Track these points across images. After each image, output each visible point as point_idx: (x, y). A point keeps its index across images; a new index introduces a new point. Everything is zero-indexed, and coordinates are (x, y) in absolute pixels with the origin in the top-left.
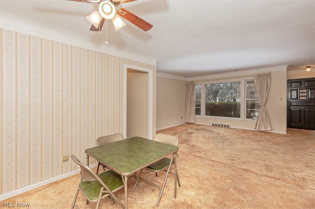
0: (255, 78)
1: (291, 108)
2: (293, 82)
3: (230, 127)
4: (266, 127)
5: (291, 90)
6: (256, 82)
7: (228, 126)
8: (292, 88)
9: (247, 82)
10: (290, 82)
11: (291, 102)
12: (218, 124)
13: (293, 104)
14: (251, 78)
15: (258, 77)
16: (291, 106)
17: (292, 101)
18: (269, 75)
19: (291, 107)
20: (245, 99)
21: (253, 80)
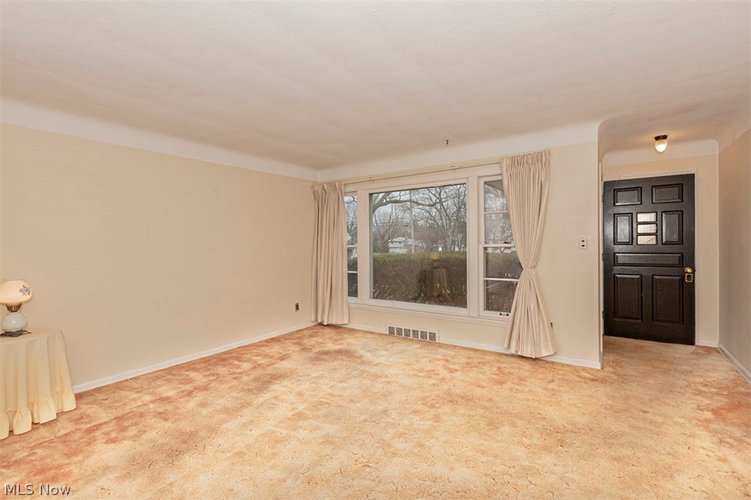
0: (504, 170)
1: (615, 272)
2: (620, 190)
3: (437, 341)
4: (535, 344)
5: (614, 214)
6: (508, 184)
7: (433, 336)
8: (617, 210)
9: (485, 183)
10: (612, 190)
11: (614, 253)
12: (405, 329)
13: (622, 258)
14: (492, 172)
15: (513, 165)
16: (614, 265)
17: (617, 250)
18: (546, 159)
19: (616, 267)
20: (479, 243)
21: (499, 178)
